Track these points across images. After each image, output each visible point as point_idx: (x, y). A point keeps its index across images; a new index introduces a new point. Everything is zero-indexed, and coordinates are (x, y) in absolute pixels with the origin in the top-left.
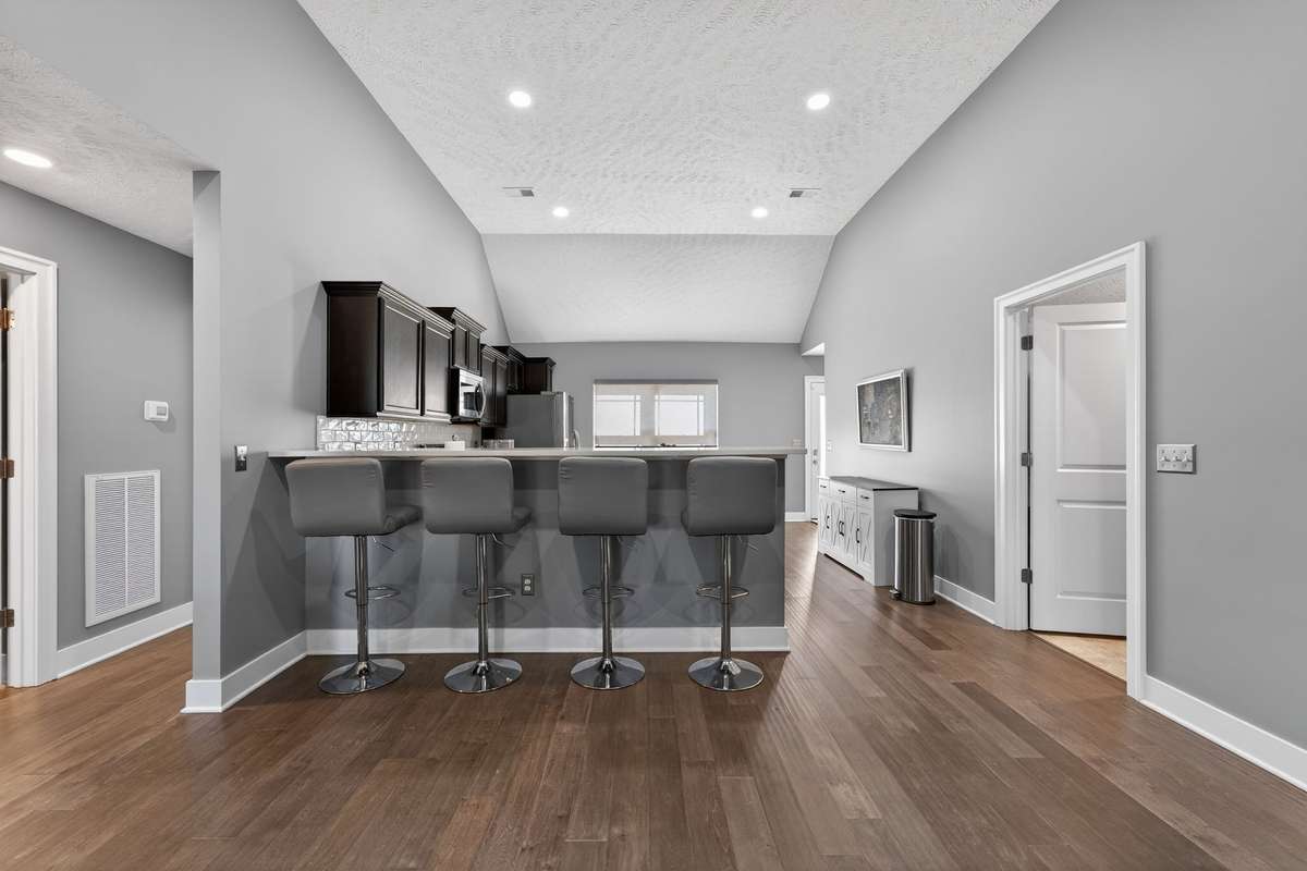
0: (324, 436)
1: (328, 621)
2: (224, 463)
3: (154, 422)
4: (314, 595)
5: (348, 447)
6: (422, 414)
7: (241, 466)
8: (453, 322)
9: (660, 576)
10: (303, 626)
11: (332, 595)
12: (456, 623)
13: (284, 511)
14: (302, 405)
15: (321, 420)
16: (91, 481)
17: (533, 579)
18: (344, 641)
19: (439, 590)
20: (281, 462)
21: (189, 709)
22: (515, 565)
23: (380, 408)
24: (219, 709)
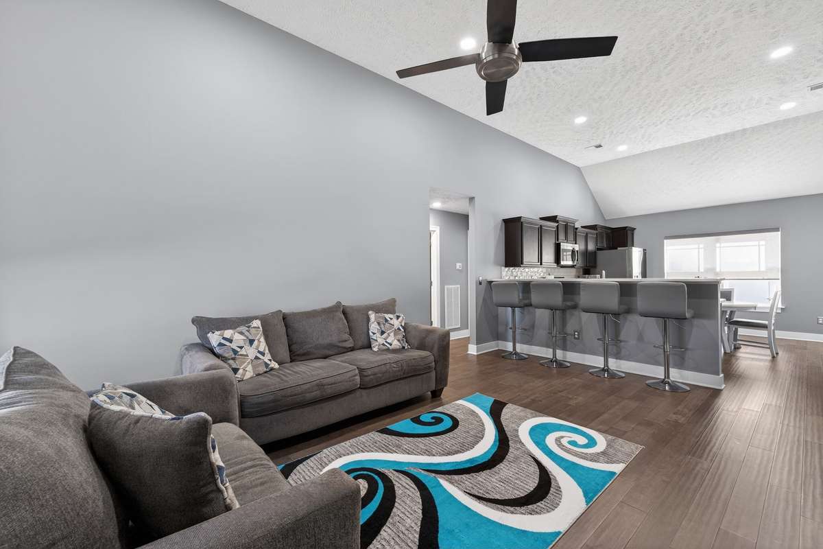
0: (504, 274)
1: (505, 339)
2: (476, 282)
3: (458, 270)
4: (501, 329)
5: (512, 278)
6: (541, 264)
7: (480, 283)
8: (557, 222)
9: (640, 338)
10: (498, 340)
11: (506, 330)
12: (548, 346)
13: (491, 298)
14: (497, 263)
15: (503, 268)
16: (446, 287)
17: (579, 333)
18: (509, 346)
19: (541, 333)
20: (490, 282)
21: (469, 352)
22: (571, 326)
23: (522, 263)
24: (476, 354)
